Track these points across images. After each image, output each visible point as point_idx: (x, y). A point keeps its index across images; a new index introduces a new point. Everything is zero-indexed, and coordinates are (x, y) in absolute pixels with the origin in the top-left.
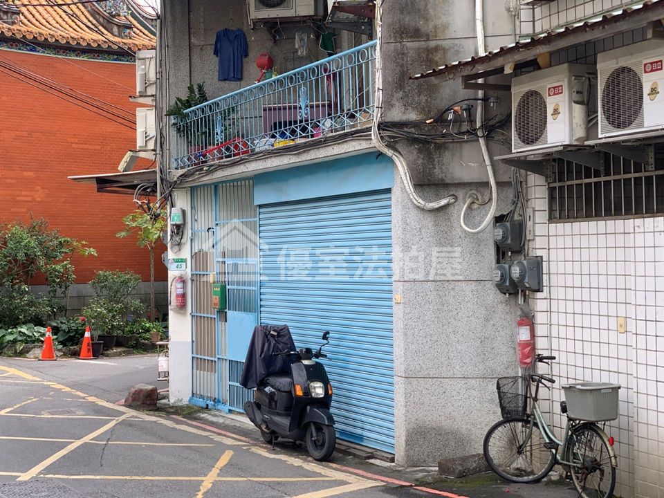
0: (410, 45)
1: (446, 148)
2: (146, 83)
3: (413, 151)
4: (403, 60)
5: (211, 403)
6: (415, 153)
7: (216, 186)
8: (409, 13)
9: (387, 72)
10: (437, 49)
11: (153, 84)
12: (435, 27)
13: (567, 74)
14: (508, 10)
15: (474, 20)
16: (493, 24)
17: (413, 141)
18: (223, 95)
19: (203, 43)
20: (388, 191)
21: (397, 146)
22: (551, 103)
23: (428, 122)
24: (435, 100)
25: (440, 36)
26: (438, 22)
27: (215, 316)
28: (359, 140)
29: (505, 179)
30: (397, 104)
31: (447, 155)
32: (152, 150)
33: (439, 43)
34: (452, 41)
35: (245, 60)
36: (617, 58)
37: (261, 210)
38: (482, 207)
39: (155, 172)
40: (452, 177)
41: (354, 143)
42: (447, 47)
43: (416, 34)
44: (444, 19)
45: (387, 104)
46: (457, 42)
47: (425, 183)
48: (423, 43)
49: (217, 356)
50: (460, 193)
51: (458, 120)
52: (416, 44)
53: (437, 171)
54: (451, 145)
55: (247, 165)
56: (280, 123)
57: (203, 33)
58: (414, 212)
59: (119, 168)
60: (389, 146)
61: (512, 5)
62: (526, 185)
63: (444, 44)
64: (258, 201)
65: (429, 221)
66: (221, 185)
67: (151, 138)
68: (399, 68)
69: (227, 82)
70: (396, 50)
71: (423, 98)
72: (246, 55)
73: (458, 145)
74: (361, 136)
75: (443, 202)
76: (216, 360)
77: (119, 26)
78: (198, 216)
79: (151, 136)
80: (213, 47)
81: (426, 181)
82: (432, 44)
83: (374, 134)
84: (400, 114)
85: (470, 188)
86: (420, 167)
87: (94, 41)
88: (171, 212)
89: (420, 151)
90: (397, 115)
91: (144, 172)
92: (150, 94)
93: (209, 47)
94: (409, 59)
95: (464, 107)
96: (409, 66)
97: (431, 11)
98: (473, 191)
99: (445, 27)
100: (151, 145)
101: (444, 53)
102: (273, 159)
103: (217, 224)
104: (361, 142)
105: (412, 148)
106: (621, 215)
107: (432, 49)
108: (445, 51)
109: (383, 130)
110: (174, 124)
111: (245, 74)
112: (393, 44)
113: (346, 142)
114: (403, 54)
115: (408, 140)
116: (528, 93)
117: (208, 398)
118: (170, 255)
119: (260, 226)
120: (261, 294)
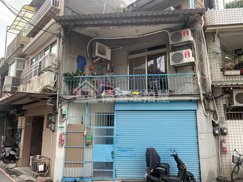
2: (53, 64)
5: (78, 179)
20: (196, 110)
27: (84, 147)
31: (210, 103)
39: (57, 95)
43: (203, 75)
44: (205, 73)
49: (84, 161)
50: (208, 112)
57: (73, 54)
58: (204, 116)
65: (206, 118)
70: (201, 77)
99: (206, 75)
103: (87, 115)
108: (206, 80)
116: (240, 93)
117: (76, 177)
118: (59, 125)
119: (116, 116)
120: (116, 138)
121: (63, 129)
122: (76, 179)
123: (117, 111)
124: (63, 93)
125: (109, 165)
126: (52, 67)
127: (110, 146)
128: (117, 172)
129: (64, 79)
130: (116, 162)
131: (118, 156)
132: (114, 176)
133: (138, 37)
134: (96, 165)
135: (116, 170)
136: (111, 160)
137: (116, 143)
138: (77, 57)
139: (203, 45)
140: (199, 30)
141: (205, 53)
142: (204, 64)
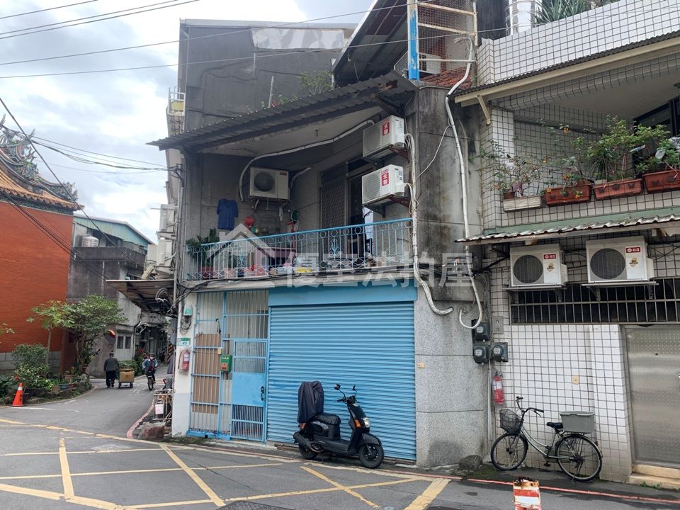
0: (432, 223)
2: (168, 224)
4: (429, 231)
5: (210, 434)
6: (437, 282)
7: (225, 292)
8: (431, 207)
9: (421, 236)
10: (445, 227)
11: (172, 225)
12: (444, 216)
13: (559, 249)
14: (478, 213)
15: (463, 215)
16: (471, 218)
19: (210, 205)
20: (412, 302)
21: (428, 278)
22: (546, 263)
25: (446, 221)
26: (445, 214)
27: (220, 376)
34: (452, 225)
35: (235, 219)
39: (173, 281)
42: (450, 227)
43: (435, 218)
44: (448, 213)
45: (421, 254)
46: (455, 225)
47: (442, 300)
48: (438, 223)
49: (219, 402)
50: (456, 306)
52: (435, 223)
53: (448, 293)
57: (209, 199)
58: (432, 315)
59: (142, 277)
60: (422, 278)
61: (480, 210)
63: (449, 225)
68: (426, 236)
69: (224, 230)
70: (425, 225)
72: (237, 216)
75: (449, 311)
76: (218, 405)
78: (201, 311)
82: (443, 224)
83: (415, 270)
85: (460, 304)
88: (183, 308)
91: (164, 281)
93: (213, 208)
94: (431, 231)
96: (432, 234)
97: (442, 207)
98: (461, 306)
99: (449, 216)
103: (226, 317)
106: (573, 322)
107: (443, 227)
108: (449, 229)
109: (421, 268)
110: (189, 252)
111: (236, 226)
112: (423, 222)
114: (429, 228)
116: (525, 257)
117: (208, 431)
118: (179, 336)
119: (271, 318)
120: (270, 361)
121: (188, 342)
122: (207, 433)
123: (272, 307)
124: (187, 277)
125: (258, 412)
126: (168, 231)
127: (260, 376)
128: (269, 426)
129: (188, 250)
130: (269, 407)
131: (272, 397)
132: (264, 434)
133: (332, 141)
134: (238, 410)
135: (269, 422)
136: (260, 404)
137: (270, 371)
138: (217, 205)
139: (449, 143)
140: (432, 109)
141: (454, 161)
142: (443, 191)
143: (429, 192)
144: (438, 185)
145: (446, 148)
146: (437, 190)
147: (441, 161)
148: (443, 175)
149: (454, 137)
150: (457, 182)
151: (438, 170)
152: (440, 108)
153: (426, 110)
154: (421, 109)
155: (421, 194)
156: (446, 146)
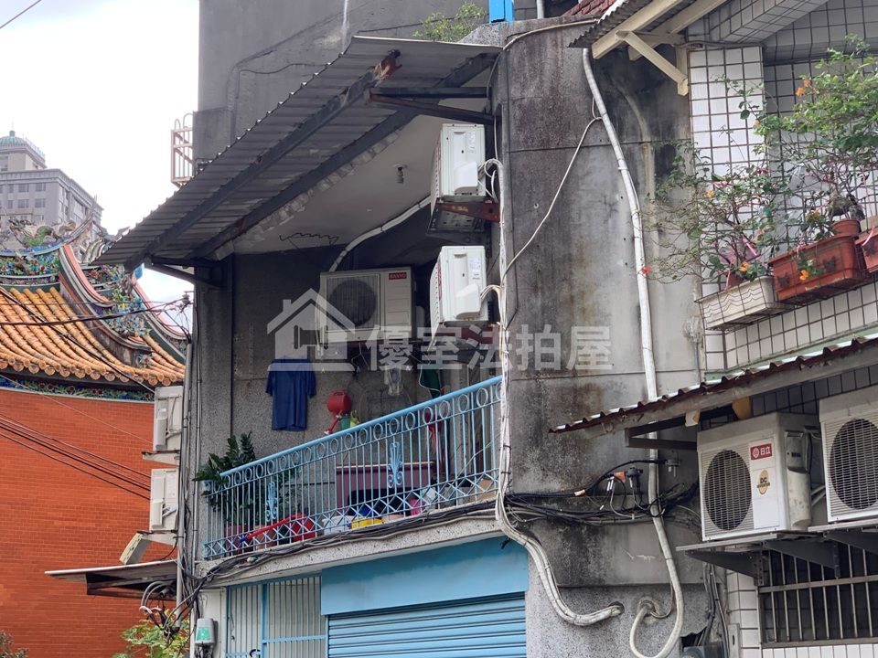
0: (549, 382)
1: (605, 533)
2: (167, 434)
3: (556, 537)
4: (540, 404)
6: (559, 539)
7: (265, 585)
9: (516, 421)
10: (588, 389)
11: (177, 434)
13: (776, 428)
14: (688, 336)
15: (640, 349)
16: (668, 354)
17: (554, 521)
18: (278, 451)
19: (251, 376)
20: (521, 596)
21: (533, 530)
22: (756, 469)
23: (577, 493)
24: (587, 462)
28: (477, 519)
29: (694, 580)
30: (532, 468)
31: (606, 542)
32: (172, 531)
33: (591, 380)
34: (610, 378)
35: (311, 401)
36: (847, 407)
37: (332, 623)
38: (661, 622)
39: (175, 564)
40: (616, 577)
41: (469, 524)
42: (603, 387)
45: (518, 468)
46: (616, 379)
47: (576, 585)
48: (568, 380)
50: (628, 601)
51: (621, 491)
53: (592, 567)
54: (612, 529)
55: (312, 555)
56: (361, 492)
57: (251, 362)
58: (560, 628)
59: (122, 559)
60: (520, 529)
61: (693, 329)
62: (726, 589)
63: (599, 382)
64: (325, 611)
65: (581, 643)
66: (272, 584)
67: (171, 513)
68: (533, 418)
69: (285, 432)
71: (570, 459)
72: (313, 394)
73: (623, 527)
74: (479, 514)
75: (603, 614)
77: (132, 350)
78: (237, 632)
79: (171, 510)
80: (266, 382)
81: (577, 584)
82: (582, 382)
83: (499, 511)
84: (536, 482)
85: (642, 593)
86: (567, 561)
87: (96, 371)
88: (195, 626)
89: (567, 536)
90: (532, 483)
91: (158, 565)
92: (173, 449)
93: (259, 382)
94: (548, 403)
95: (630, 472)
96: (547, 412)
98: (647, 598)
100: (170, 524)
101: (599, 395)
102: (350, 546)
103: (265, 644)
104: (480, 523)
105: (555, 532)
107: (581, 389)
108: (599, 392)
109: (513, 505)
110: (206, 493)
111: (311, 420)
112: (525, 382)
113: (457, 522)
114: (540, 396)
115: (549, 521)
116: (722, 455)
119: (329, 647)
123: (330, 617)
129: (203, 489)
139: (596, 164)
140: (547, 85)
141: (612, 208)
142: (582, 294)
143: (539, 303)
144: (567, 279)
145: (588, 179)
146: (565, 292)
147: (574, 215)
148: (580, 249)
149: (610, 146)
150: (621, 263)
151: (567, 239)
152: (569, 78)
153: (531, 92)
154: (515, 92)
155: (516, 311)
156: (588, 173)
